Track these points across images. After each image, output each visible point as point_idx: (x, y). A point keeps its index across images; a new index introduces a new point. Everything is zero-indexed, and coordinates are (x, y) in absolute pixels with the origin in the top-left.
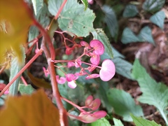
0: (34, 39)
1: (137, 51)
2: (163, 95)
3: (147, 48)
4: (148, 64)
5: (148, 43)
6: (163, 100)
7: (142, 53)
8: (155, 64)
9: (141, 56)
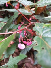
1: (31, 58)
2: (12, 65)
3: (32, 62)
4: (26, 63)
6: (10, 65)
7: (30, 60)
8: (25, 65)
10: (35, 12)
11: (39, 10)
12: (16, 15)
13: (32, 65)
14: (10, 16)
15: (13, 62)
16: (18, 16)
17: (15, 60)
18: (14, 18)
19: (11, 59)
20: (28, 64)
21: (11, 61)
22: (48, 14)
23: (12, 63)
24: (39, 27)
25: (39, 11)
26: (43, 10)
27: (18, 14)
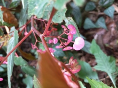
0: (23, 26)
1: (95, 34)
2: (111, 64)
3: (102, 32)
4: (103, 43)
5: (102, 29)
6: (111, 68)
7: (99, 35)
8: (107, 43)
9: (98, 37)
10: (12, 26)
11: (9, 19)
12: (20, 61)
13: (106, 32)
14: (21, 75)
15: (106, 64)
16: (21, 57)
17: (101, 60)
18: (25, 64)
19: (100, 68)
20: (106, 40)
21: (104, 67)
22: (16, 5)
23: (108, 65)
24: (35, 6)
25: (12, 19)
26: (10, 13)
27: (17, 56)
